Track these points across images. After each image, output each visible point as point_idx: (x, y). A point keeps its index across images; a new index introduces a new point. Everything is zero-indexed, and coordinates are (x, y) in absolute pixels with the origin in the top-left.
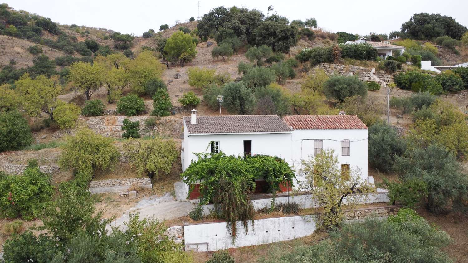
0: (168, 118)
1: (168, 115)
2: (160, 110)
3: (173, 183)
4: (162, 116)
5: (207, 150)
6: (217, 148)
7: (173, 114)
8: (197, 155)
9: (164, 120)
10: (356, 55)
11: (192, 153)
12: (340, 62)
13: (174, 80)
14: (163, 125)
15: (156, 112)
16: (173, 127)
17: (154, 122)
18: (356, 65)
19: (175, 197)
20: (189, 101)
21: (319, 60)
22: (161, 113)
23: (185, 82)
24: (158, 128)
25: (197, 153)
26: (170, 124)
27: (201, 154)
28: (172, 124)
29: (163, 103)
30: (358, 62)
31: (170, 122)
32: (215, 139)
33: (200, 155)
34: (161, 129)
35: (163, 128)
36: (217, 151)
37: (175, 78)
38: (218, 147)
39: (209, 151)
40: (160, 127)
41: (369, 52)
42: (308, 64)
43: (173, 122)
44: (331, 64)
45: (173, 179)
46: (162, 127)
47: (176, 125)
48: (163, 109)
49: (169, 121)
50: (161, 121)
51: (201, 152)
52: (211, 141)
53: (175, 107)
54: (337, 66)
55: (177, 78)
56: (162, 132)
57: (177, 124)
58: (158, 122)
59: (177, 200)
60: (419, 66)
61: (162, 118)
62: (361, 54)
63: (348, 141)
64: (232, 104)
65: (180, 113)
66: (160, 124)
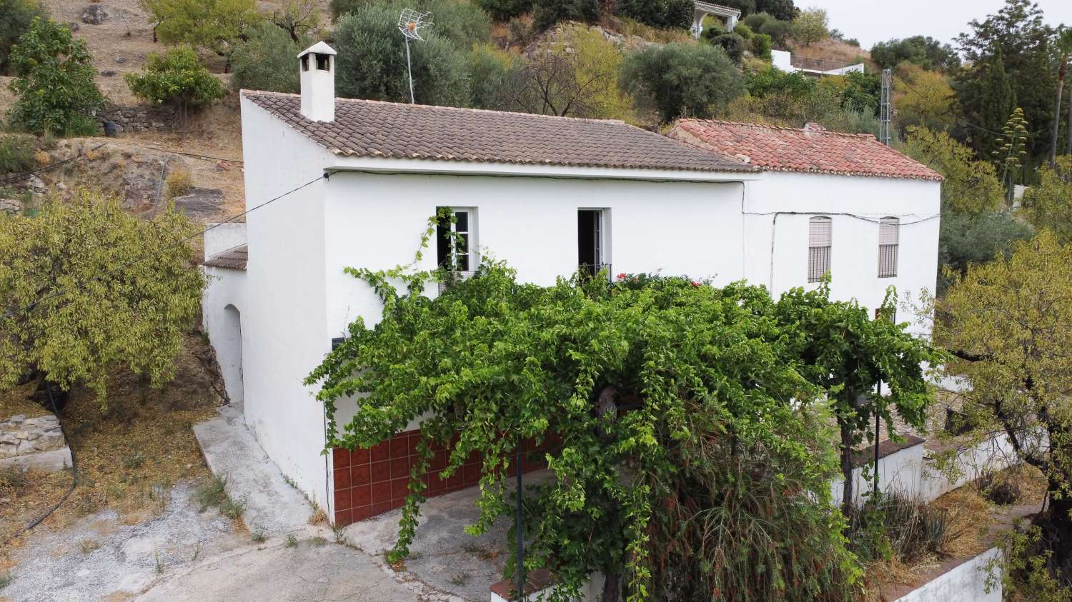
0: (89, 142)
1: (88, 132)
2: (52, 107)
3: (188, 427)
4: (60, 134)
5: (419, 255)
6: (463, 246)
7: (109, 132)
8: (373, 280)
9: (73, 151)
10: (645, 12)
11: (346, 271)
12: (612, 25)
13: (82, 26)
14: (69, 173)
15: (28, 114)
16: (121, 181)
17: (23, 155)
18: (648, 39)
19: (235, 514)
20: (174, 82)
21: (566, 10)
22: (58, 120)
23: (129, 34)
24: (47, 183)
25: (374, 270)
26: (105, 166)
27: (393, 274)
28: (115, 167)
29: (62, 81)
30: (650, 32)
31: (104, 157)
32: (455, 198)
33: (386, 280)
34: (62, 185)
35: (72, 184)
36: (464, 263)
37: (85, 21)
38: (465, 237)
39: (430, 262)
40: (55, 180)
42: (528, 21)
43: (118, 159)
44: (593, 28)
45: (176, 406)
46: (62, 177)
47: (136, 171)
48: (63, 108)
49: (96, 154)
50: (56, 154)
51: (393, 268)
52: (438, 209)
53: (115, 109)
54: (607, 35)
55: (93, 22)
56: (67, 200)
57: (140, 165)
58: (44, 156)
59: (260, 540)
60: (769, 58)
61: (63, 142)
62: (658, 9)
63: (891, 222)
65: (136, 130)
66: (54, 166)
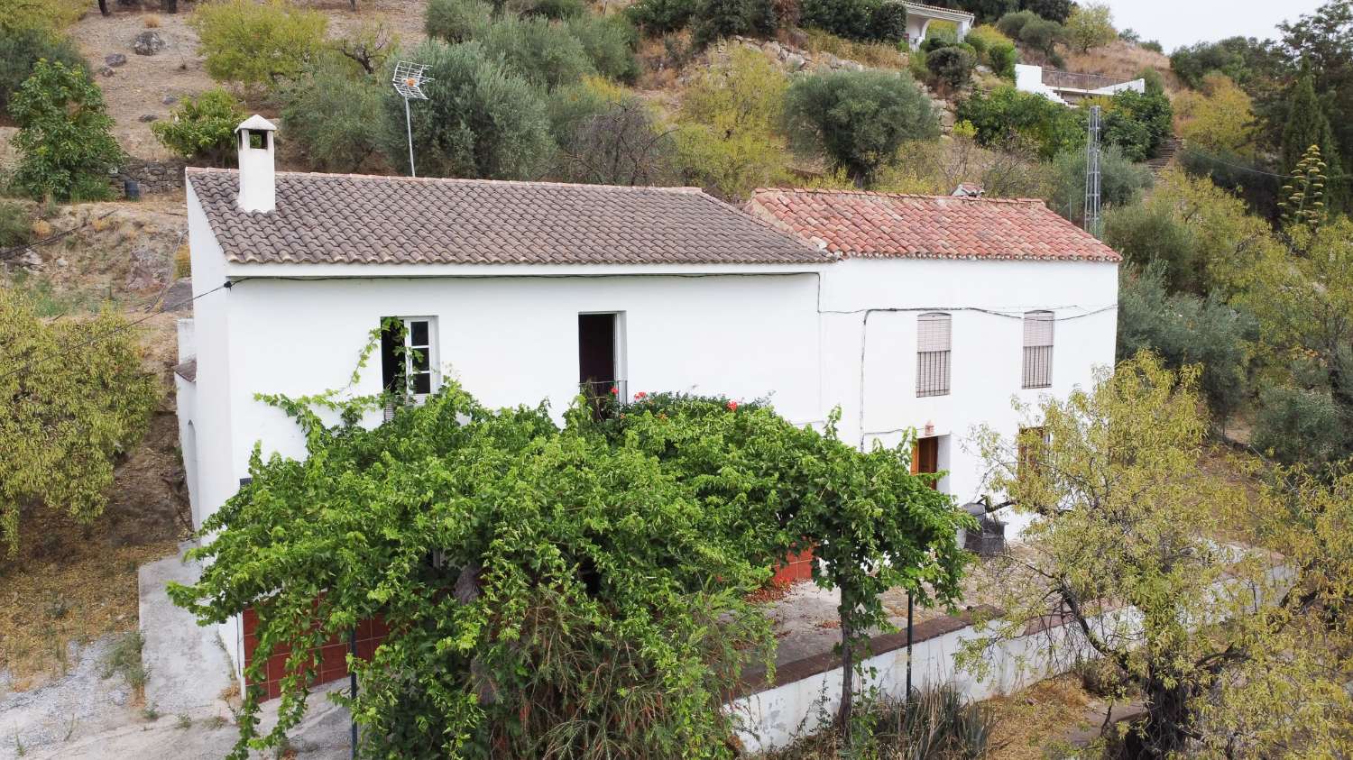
0: (98, 208)
1: (100, 196)
2: (55, 168)
3: (132, 568)
4: (65, 199)
5: (356, 377)
6: (422, 362)
7: (130, 195)
8: (291, 409)
9: (77, 220)
10: (840, 21)
11: (257, 397)
12: (793, 40)
13: (132, 57)
14: (72, 246)
15: (28, 177)
16: (130, 256)
17: (17, 224)
18: (843, 56)
19: (139, 682)
20: (207, 133)
22: (61, 183)
23: (184, 67)
24: (46, 259)
25: (294, 397)
26: (114, 237)
27: (319, 401)
28: (124, 239)
29: (68, 135)
30: (846, 46)
31: (113, 227)
32: (408, 306)
33: (312, 407)
34: (62, 261)
35: (75, 259)
36: (422, 384)
37: (138, 52)
38: (425, 352)
39: (373, 381)
40: (55, 255)
41: (881, 15)
42: (685, 38)
43: (128, 230)
44: (768, 44)
45: (130, 541)
46: (64, 251)
47: (147, 243)
48: (69, 167)
49: (104, 223)
50: (57, 223)
51: (321, 392)
52: (383, 320)
53: (140, 165)
54: (785, 53)
55: (147, 53)
56: (67, 280)
57: (153, 236)
58: (43, 227)
59: (153, 717)
60: (1012, 76)
61: (67, 208)
62: (858, 17)
64: (435, 142)
65: (166, 190)
66: (54, 238)
